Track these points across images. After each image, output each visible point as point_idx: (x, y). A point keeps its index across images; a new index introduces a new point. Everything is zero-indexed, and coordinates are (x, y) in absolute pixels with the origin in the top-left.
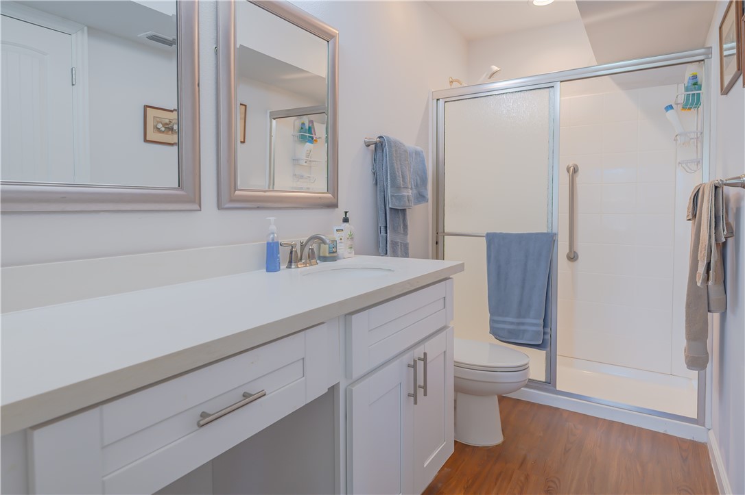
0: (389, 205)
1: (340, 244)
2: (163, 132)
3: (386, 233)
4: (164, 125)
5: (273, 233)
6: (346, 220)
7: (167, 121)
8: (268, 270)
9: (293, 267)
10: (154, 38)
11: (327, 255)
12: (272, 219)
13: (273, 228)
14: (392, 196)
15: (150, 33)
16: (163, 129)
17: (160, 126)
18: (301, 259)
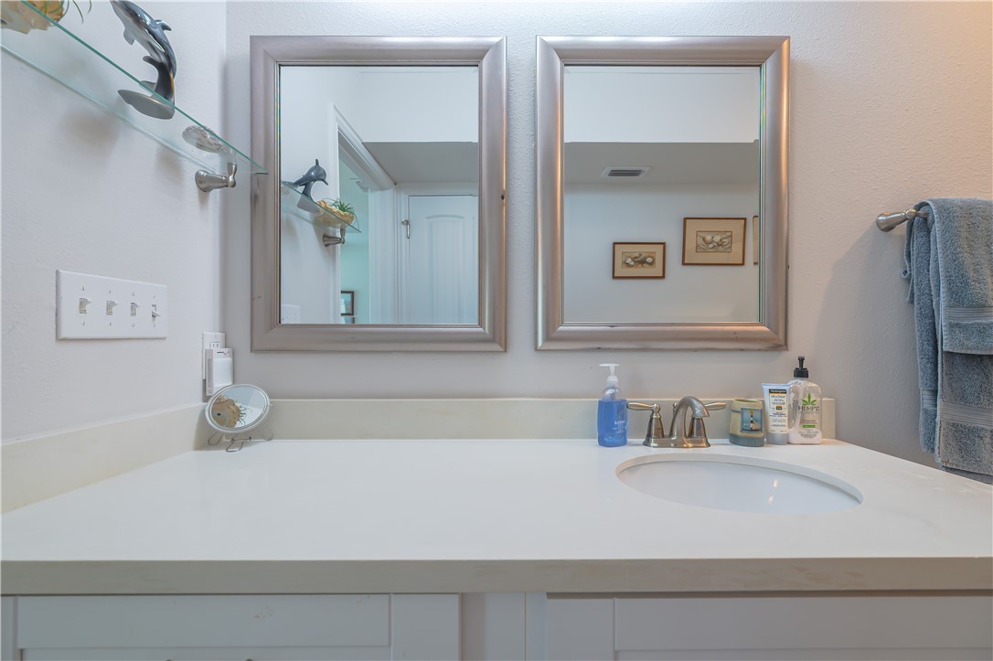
0: (946, 346)
1: (777, 418)
2: (632, 266)
3: (936, 406)
4: (633, 259)
5: (613, 388)
6: (801, 373)
7: (637, 255)
8: (602, 443)
9: (652, 444)
10: (614, 173)
11: (739, 433)
12: (612, 366)
13: (613, 379)
14: (951, 326)
15: (609, 169)
16: (632, 263)
17: (629, 261)
18: (671, 434)
